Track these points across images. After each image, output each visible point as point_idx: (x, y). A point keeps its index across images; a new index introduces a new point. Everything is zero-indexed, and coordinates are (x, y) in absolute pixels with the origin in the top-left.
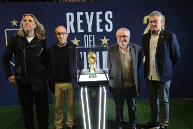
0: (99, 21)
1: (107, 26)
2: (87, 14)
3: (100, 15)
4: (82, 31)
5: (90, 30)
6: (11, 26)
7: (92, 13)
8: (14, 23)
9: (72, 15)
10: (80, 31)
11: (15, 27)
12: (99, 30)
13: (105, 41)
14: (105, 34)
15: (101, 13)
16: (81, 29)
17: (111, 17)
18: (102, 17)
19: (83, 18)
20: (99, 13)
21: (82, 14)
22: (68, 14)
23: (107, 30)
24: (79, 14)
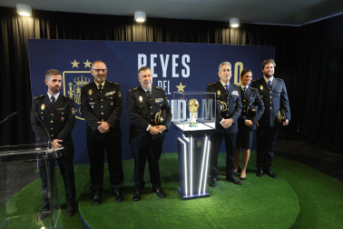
0: (175, 65)
1: (183, 71)
2: (162, 56)
3: (177, 59)
4: (156, 76)
5: (165, 75)
6: (70, 68)
7: (168, 56)
8: (75, 64)
9: (145, 56)
11: (75, 69)
12: (175, 75)
13: (181, 88)
14: (181, 79)
15: (177, 56)
16: (155, 73)
17: (188, 61)
18: (179, 61)
19: (157, 60)
20: (175, 57)
21: (156, 56)
22: (140, 56)
23: (184, 76)
24: (153, 56)
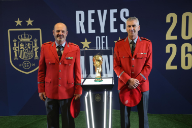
0: (113, 20)
1: (122, 26)
2: (99, 12)
3: (114, 13)
4: (94, 31)
6: (15, 26)
7: (105, 11)
8: (19, 22)
9: (82, 13)
10: (91, 31)
11: (19, 27)
12: (113, 30)
15: (115, 11)
16: (93, 29)
17: (127, 15)
18: (117, 15)
19: (95, 16)
20: (113, 11)
21: (93, 12)
22: (78, 13)
23: (123, 30)
24: (91, 12)
